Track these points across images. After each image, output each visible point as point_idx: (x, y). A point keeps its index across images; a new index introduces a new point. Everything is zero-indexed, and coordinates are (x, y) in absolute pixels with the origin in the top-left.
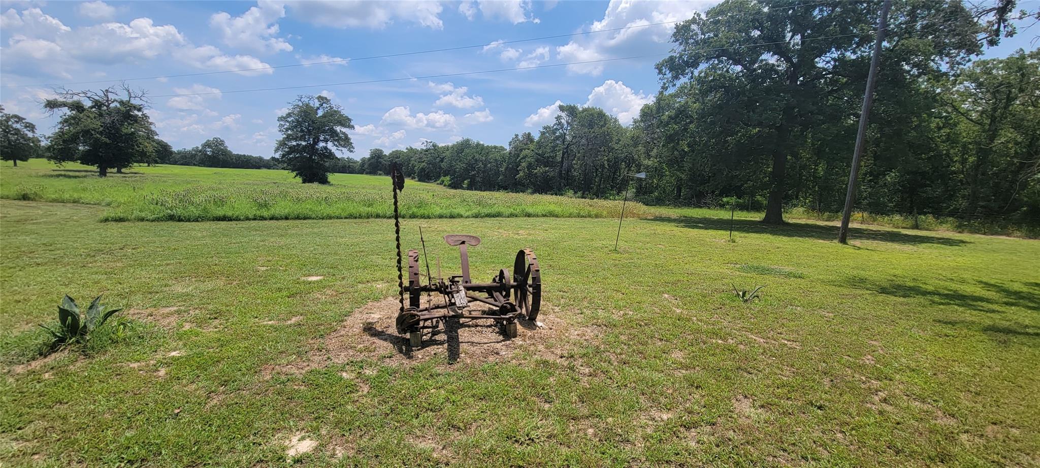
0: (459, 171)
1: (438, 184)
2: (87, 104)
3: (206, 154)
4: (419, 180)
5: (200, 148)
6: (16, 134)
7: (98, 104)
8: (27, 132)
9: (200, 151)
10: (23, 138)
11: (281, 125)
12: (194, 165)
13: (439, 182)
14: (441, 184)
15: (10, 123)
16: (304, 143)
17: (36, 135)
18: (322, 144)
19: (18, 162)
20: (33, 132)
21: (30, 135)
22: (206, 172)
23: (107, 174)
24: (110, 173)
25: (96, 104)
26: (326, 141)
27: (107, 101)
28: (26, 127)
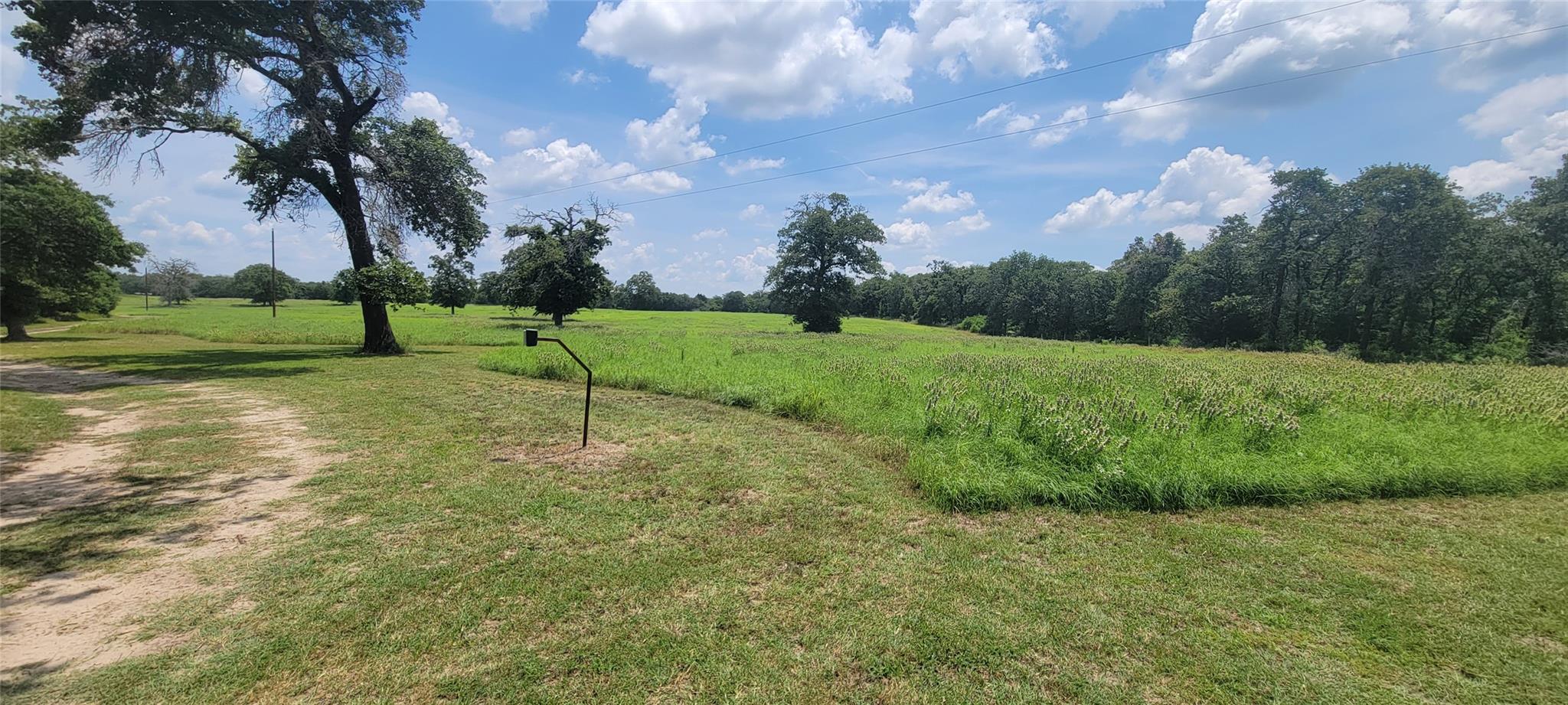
0: (1012, 307)
1: (959, 329)
2: (548, 228)
3: (631, 294)
4: (921, 323)
5: (625, 285)
6: (457, 276)
7: (558, 229)
8: (466, 273)
9: (626, 290)
10: (462, 280)
11: (782, 243)
12: (613, 307)
13: (960, 325)
14: (965, 329)
15: (452, 263)
16: (806, 270)
17: (474, 277)
18: (835, 269)
19: (456, 308)
20: (472, 273)
21: (469, 276)
22: (638, 317)
23: (563, 323)
24: (569, 320)
25: (557, 229)
26: (842, 263)
27: (570, 223)
28: (466, 267)
